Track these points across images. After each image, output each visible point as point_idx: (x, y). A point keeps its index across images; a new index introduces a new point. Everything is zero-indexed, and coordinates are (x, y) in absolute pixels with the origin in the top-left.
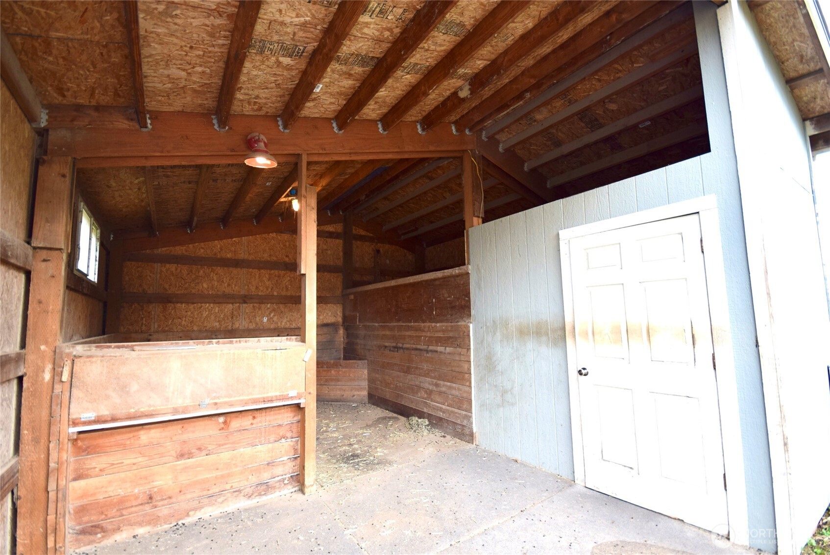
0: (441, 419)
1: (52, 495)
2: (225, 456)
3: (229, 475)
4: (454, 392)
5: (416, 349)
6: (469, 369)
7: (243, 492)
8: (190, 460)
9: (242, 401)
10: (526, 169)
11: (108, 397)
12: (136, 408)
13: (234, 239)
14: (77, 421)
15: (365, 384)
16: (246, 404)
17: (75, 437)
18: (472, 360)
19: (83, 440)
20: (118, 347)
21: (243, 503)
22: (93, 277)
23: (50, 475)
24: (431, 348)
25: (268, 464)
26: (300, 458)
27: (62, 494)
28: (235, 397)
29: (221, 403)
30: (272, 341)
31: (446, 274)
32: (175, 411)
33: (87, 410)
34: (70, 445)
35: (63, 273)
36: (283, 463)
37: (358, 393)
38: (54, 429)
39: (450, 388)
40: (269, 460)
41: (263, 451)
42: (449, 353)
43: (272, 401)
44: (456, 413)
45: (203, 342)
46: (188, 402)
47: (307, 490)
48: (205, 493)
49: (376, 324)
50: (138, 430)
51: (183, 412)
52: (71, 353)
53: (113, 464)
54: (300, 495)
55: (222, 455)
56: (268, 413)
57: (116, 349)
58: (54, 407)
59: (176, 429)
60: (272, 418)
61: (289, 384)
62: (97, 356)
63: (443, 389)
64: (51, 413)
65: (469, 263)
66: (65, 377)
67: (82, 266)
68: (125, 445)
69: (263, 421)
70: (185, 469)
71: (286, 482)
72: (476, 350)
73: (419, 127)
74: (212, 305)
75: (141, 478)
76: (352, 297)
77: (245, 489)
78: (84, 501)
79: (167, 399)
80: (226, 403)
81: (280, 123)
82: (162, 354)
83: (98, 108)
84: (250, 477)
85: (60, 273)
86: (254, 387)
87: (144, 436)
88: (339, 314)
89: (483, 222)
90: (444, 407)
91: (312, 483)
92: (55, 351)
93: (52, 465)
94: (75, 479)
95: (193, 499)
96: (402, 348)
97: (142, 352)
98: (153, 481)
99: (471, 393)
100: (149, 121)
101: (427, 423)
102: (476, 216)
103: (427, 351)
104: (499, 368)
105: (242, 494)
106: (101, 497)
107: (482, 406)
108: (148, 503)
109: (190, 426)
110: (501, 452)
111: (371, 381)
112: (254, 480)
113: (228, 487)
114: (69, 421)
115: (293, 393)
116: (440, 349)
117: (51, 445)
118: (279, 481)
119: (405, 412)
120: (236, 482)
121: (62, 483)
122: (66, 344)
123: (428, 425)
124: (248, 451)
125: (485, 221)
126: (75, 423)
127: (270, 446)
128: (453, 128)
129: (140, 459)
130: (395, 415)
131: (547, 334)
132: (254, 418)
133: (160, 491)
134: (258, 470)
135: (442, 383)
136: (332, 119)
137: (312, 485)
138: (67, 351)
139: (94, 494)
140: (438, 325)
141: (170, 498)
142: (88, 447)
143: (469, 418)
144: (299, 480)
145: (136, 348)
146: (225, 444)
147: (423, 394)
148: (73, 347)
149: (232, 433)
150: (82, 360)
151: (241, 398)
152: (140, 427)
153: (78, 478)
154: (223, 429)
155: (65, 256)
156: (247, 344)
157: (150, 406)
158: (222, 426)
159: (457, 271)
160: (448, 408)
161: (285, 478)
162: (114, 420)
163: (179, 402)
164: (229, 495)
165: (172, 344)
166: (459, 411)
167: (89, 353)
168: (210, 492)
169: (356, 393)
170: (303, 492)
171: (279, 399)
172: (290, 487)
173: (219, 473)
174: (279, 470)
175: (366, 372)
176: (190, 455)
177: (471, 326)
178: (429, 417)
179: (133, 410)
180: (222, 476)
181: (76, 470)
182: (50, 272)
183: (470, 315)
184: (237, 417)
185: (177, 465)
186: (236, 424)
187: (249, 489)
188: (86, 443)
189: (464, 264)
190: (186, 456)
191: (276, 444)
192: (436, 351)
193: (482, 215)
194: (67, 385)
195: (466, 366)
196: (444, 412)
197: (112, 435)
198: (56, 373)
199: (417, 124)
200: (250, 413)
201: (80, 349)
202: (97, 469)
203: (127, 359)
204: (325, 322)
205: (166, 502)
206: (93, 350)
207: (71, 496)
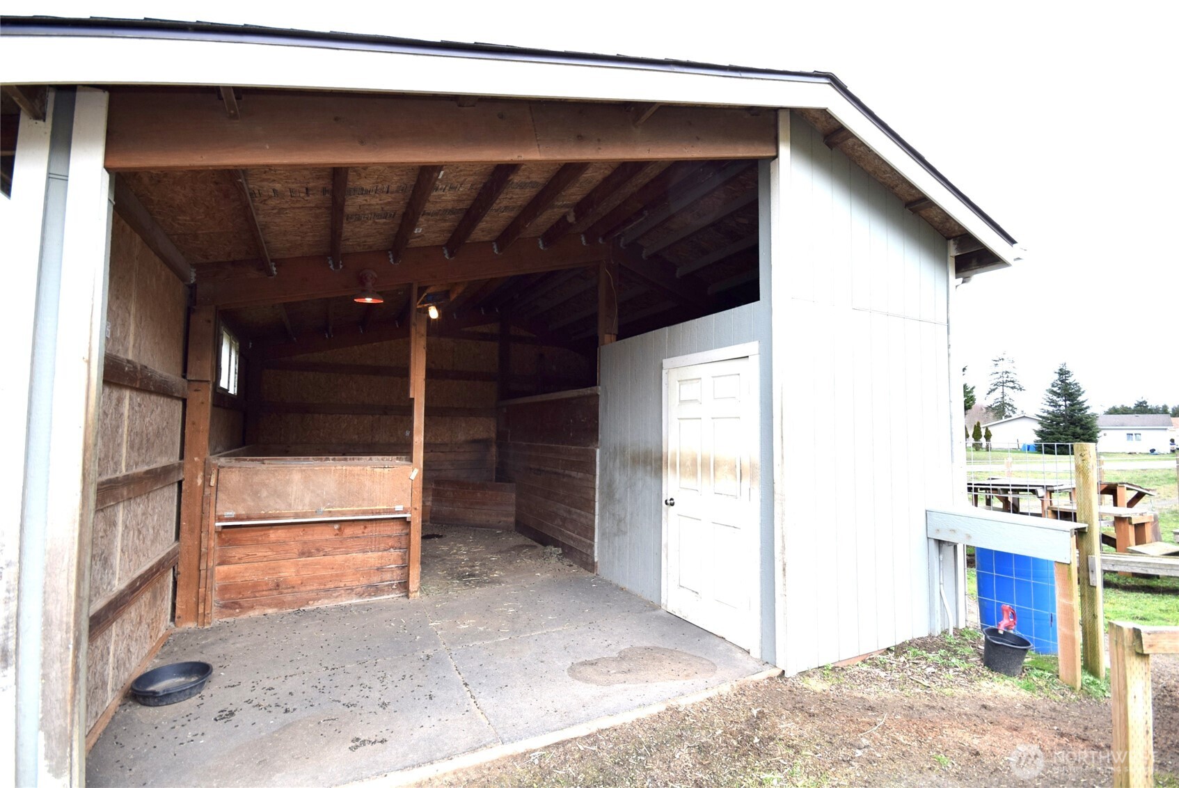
0: (571, 548)
1: (203, 573)
2: (340, 558)
3: (343, 575)
4: (583, 520)
5: (556, 473)
6: (594, 497)
7: (355, 590)
8: (310, 558)
9: (352, 511)
10: (678, 275)
11: (244, 500)
12: (266, 511)
13: (375, 344)
14: (221, 518)
15: (512, 509)
16: (357, 513)
17: (220, 530)
18: (597, 487)
19: (225, 533)
20: (252, 460)
21: (356, 601)
22: (233, 390)
23: (202, 557)
24: (567, 472)
25: (378, 569)
26: (405, 567)
27: (210, 574)
28: (346, 507)
29: (334, 512)
30: (382, 460)
31: (581, 394)
32: (296, 515)
33: (228, 509)
34: (216, 536)
35: (210, 400)
36: (392, 570)
37: (506, 519)
38: (204, 522)
39: (580, 515)
40: (379, 565)
41: (373, 558)
42: (580, 479)
43: (379, 513)
44: (584, 542)
45: (321, 459)
46: (307, 509)
47: (412, 595)
48: (322, 587)
49: (524, 443)
50: (269, 530)
51: (303, 517)
52: (217, 464)
53: (249, 555)
54: (405, 599)
55: (337, 557)
56: (378, 525)
57: (250, 462)
58: (205, 505)
59: (298, 531)
60: (382, 529)
61: (395, 500)
62: (236, 467)
63: (575, 517)
64: (202, 510)
65: (599, 385)
66: (213, 483)
67: (223, 384)
68: (258, 540)
69: (372, 530)
70: (305, 565)
71: (394, 587)
72: (601, 476)
73: (540, 242)
74: (351, 416)
75: (270, 569)
76: (505, 410)
77: (356, 588)
78: (227, 582)
79: (290, 505)
80: (339, 512)
81: (391, 256)
82: (287, 467)
83: (233, 263)
84: (361, 579)
85: (208, 400)
86: (364, 499)
87: (273, 535)
88: (492, 428)
89: (617, 340)
90: (574, 535)
91: (416, 590)
92: (205, 463)
93: (203, 550)
94: (220, 564)
95: (312, 591)
96: (543, 471)
97: (271, 465)
98: (280, 573)
99: (594, 521)
100: (274, 269)
101: (560, 552)
102: (608, 333)
103: (564, 476)
104: (617, 496)
105: (354, 592)
106: (239, 580)
107: (603, 534)
108: (276, 589)
109: (309, 529)
110: (615, 581)
111: (518, 506)
112: (364, 581)
113: (342, 584)
114: (215, 517)
115: (399, 508)
116: (573, 474)
117: (203, 535)
118: (388, 585)
119: (545, 540)
120: (349, 581)
121: (211, 564)
122: (213, 456)
123: (560, 555)
124: (360, 556)
125: (619, 338)
126: (220, 519)
127: (380, 553)
128: (583, 239)
129: (270, 553)
130: (535, 544)
131: (651, 465)
132: (365, 527)
133: (285, 581)
134: (368, 574)
135: (573, 510)
136: (443, 246)
137: (416, 592)
138: (214, 462)
139: (234, 578)
140: (573, 448)
141: (294, 587)
142: (230, 540)
143: (592, 546)
144: (404, 586)
145: (266, 462)
146: (340, 548)
147: (559, 521)
148: (218, 459)
149: (346, 539)
150: (225, 469)
151: (352, 509)
152: (270, 527)
153: (222, 563)
154: (337, 534)
155: (211, 387)
156: (360, 461)
157: (276, 510)
158: (337, 532)
159: (589, 392)
160: (578, 536)
161: (393, 584)
162: (249, 519)
163: (300, 508)
164: (343, 591)
165: (295, 459)
166: (585, 540)
167: (230, 465)
168: (327, 587)
169: (503, 519)
170: (407, 596)
171: (386, 512)
172: (397, 592)
173: (333, 572)
174: (388, 576)
175: (514, 496)
176: (310, 555)
177: (598, 451)
178: (562, 545)
179: (263, 512)
180: (337, 575)
181: (220, 557)
182: (201, 400)
183: (597, 440)
184: (350, 525)
185: (300, 561)
186: (349, 531)
187: (360, 589)
188: (228, 536)
189: (596, 385)
190: (307, 554)
191: (385, 553)
192: (570, 476)
193: (616, 331)
194: (214, 489)
195: (592, 494)
196: (574, 541)
197: (248, 531)
198: (206, 480)
199: (539, 239)
200: (362, 523)
201: (223, 461)
202: (236, 558)
203: (258, 470)
204: (475, 438)
205: (290, 590)
206: (233, 462)
207: (217, 577)
